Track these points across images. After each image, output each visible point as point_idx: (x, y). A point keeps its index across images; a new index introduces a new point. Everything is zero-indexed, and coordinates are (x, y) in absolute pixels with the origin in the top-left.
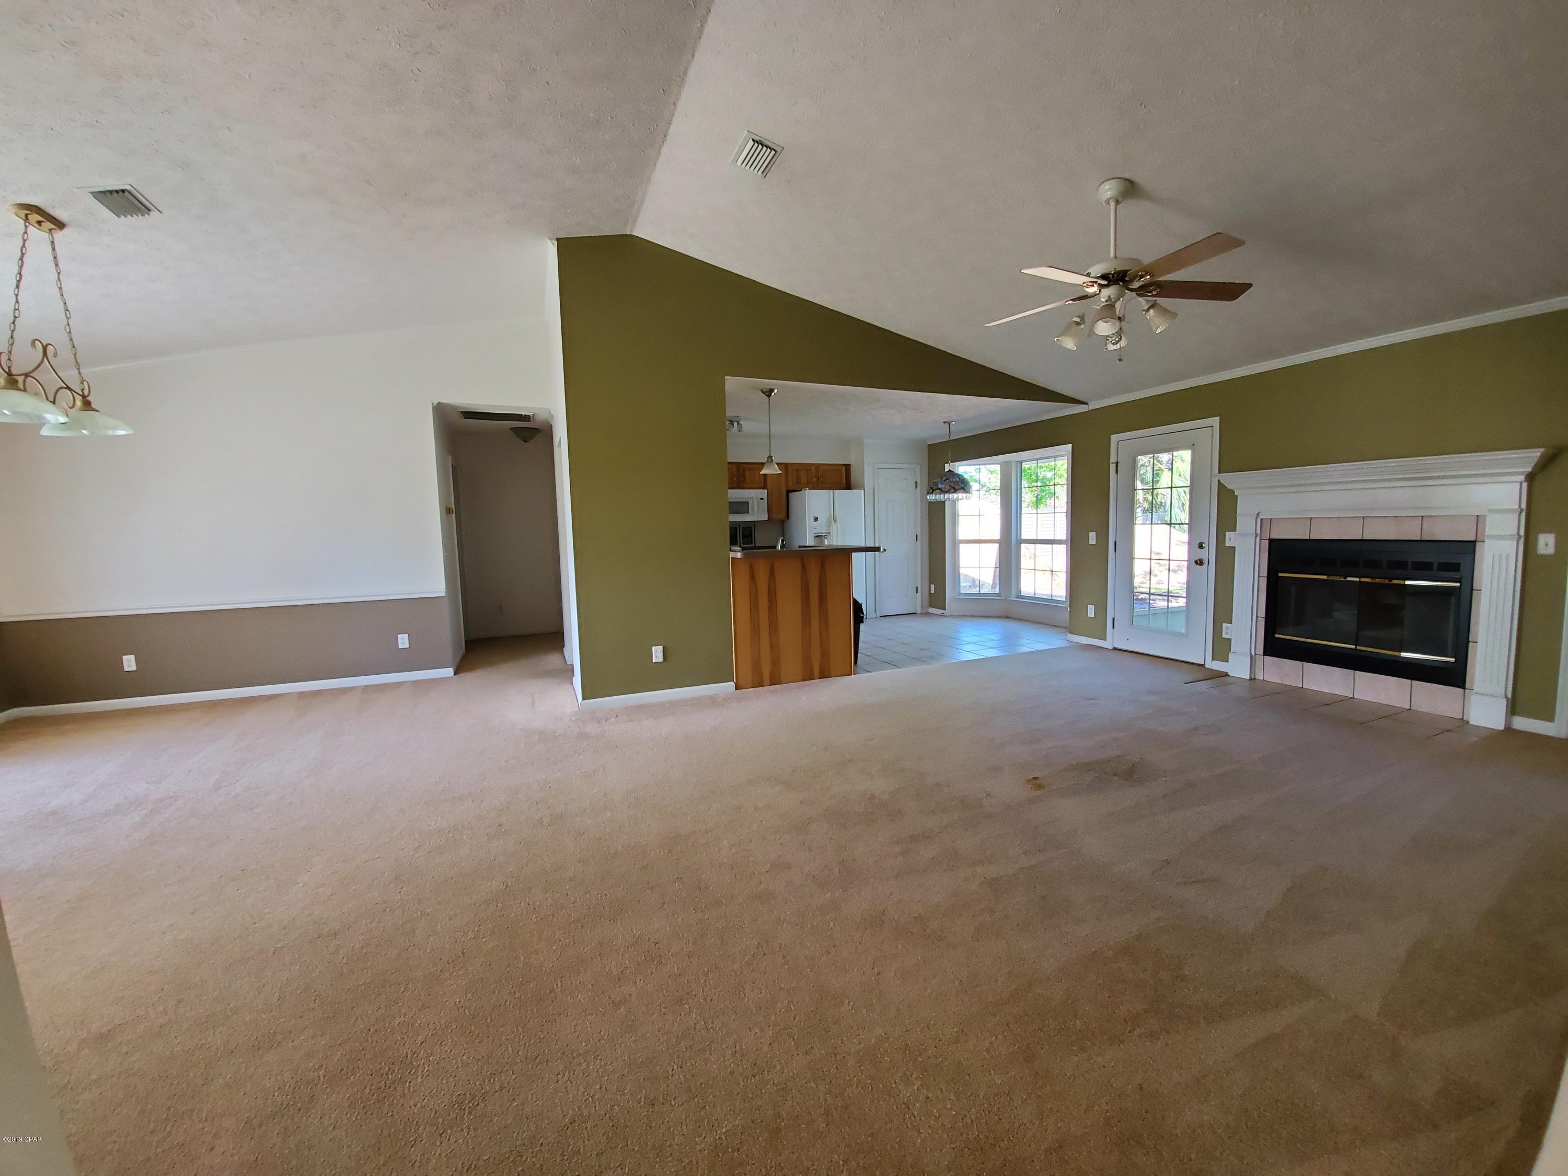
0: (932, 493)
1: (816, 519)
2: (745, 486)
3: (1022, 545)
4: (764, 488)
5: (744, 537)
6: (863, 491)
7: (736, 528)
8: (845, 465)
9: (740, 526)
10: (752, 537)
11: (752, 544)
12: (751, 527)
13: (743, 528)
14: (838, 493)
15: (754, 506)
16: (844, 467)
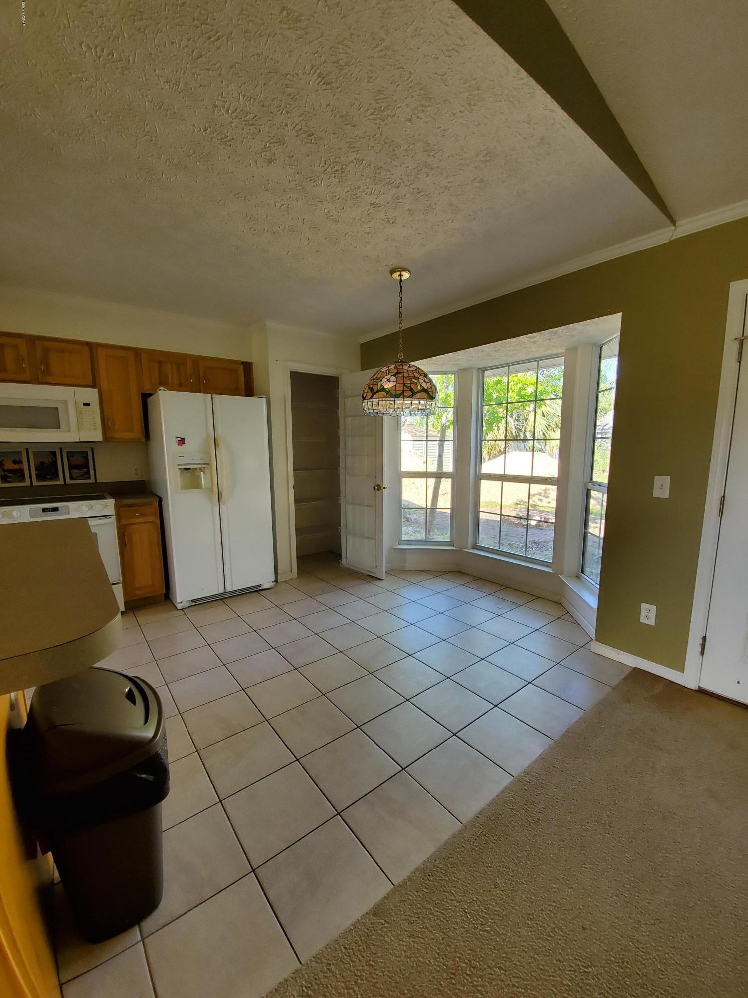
0: (371, 398)
1: (181, 441)
2: (49, 379)
3: (482, 481)
4: (92, 387)
5: (71, 467)
6: (264, 400)
7: (54, 453)
8: (243, 363)
9: (61, 449)
10: (87, 466)
11: (89, 478)
12: (86, 452)
13: (68, 452)
14: (222, 400)
15: (70, 416)
16: (242, 366)
